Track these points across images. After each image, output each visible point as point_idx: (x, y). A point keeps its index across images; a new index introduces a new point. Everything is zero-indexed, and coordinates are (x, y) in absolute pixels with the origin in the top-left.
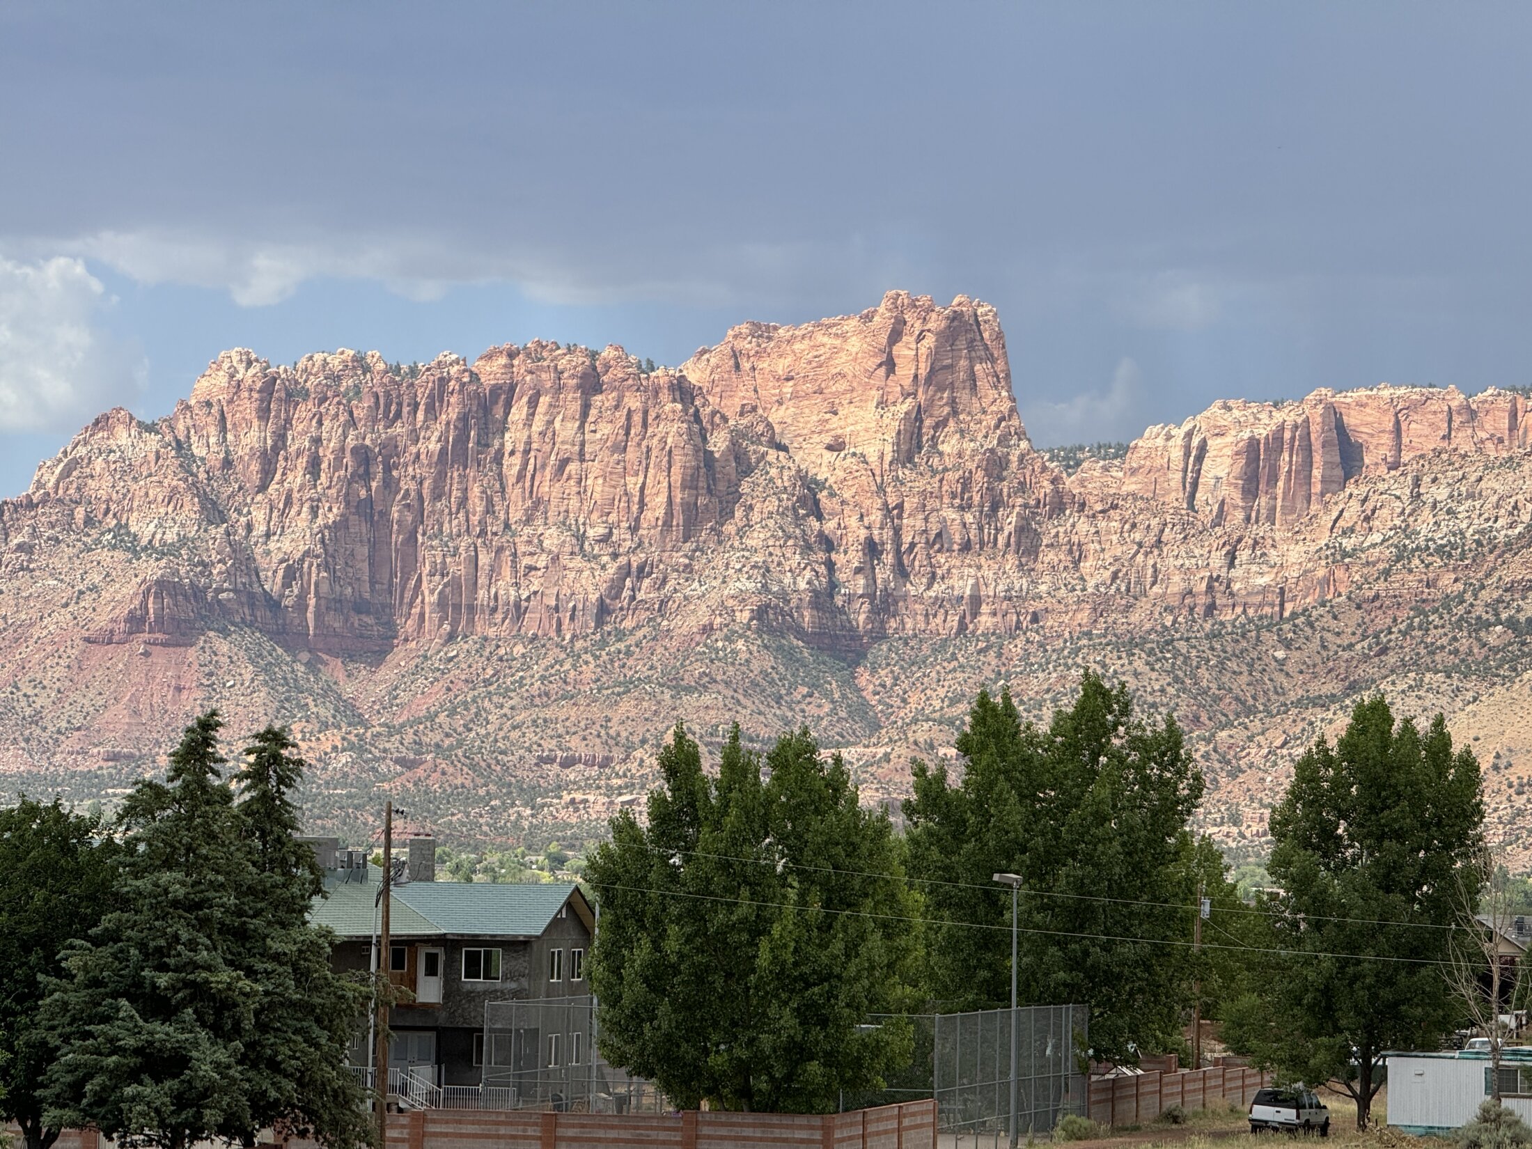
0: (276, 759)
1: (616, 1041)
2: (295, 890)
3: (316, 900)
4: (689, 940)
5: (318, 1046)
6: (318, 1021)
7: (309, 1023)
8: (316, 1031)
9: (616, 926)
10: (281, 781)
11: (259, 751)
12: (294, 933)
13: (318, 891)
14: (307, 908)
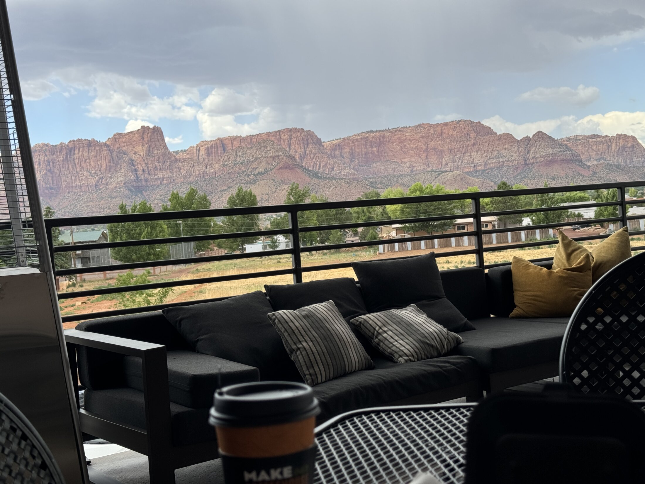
0: (49, 212)
2: (56, 234)
3: (60, 236)
4: (127, 237)
5: (63, 261)
8: (63, 258)
10: (51, 215)
11: (46, 211)
12: (57, 242)
14: (58, 237)
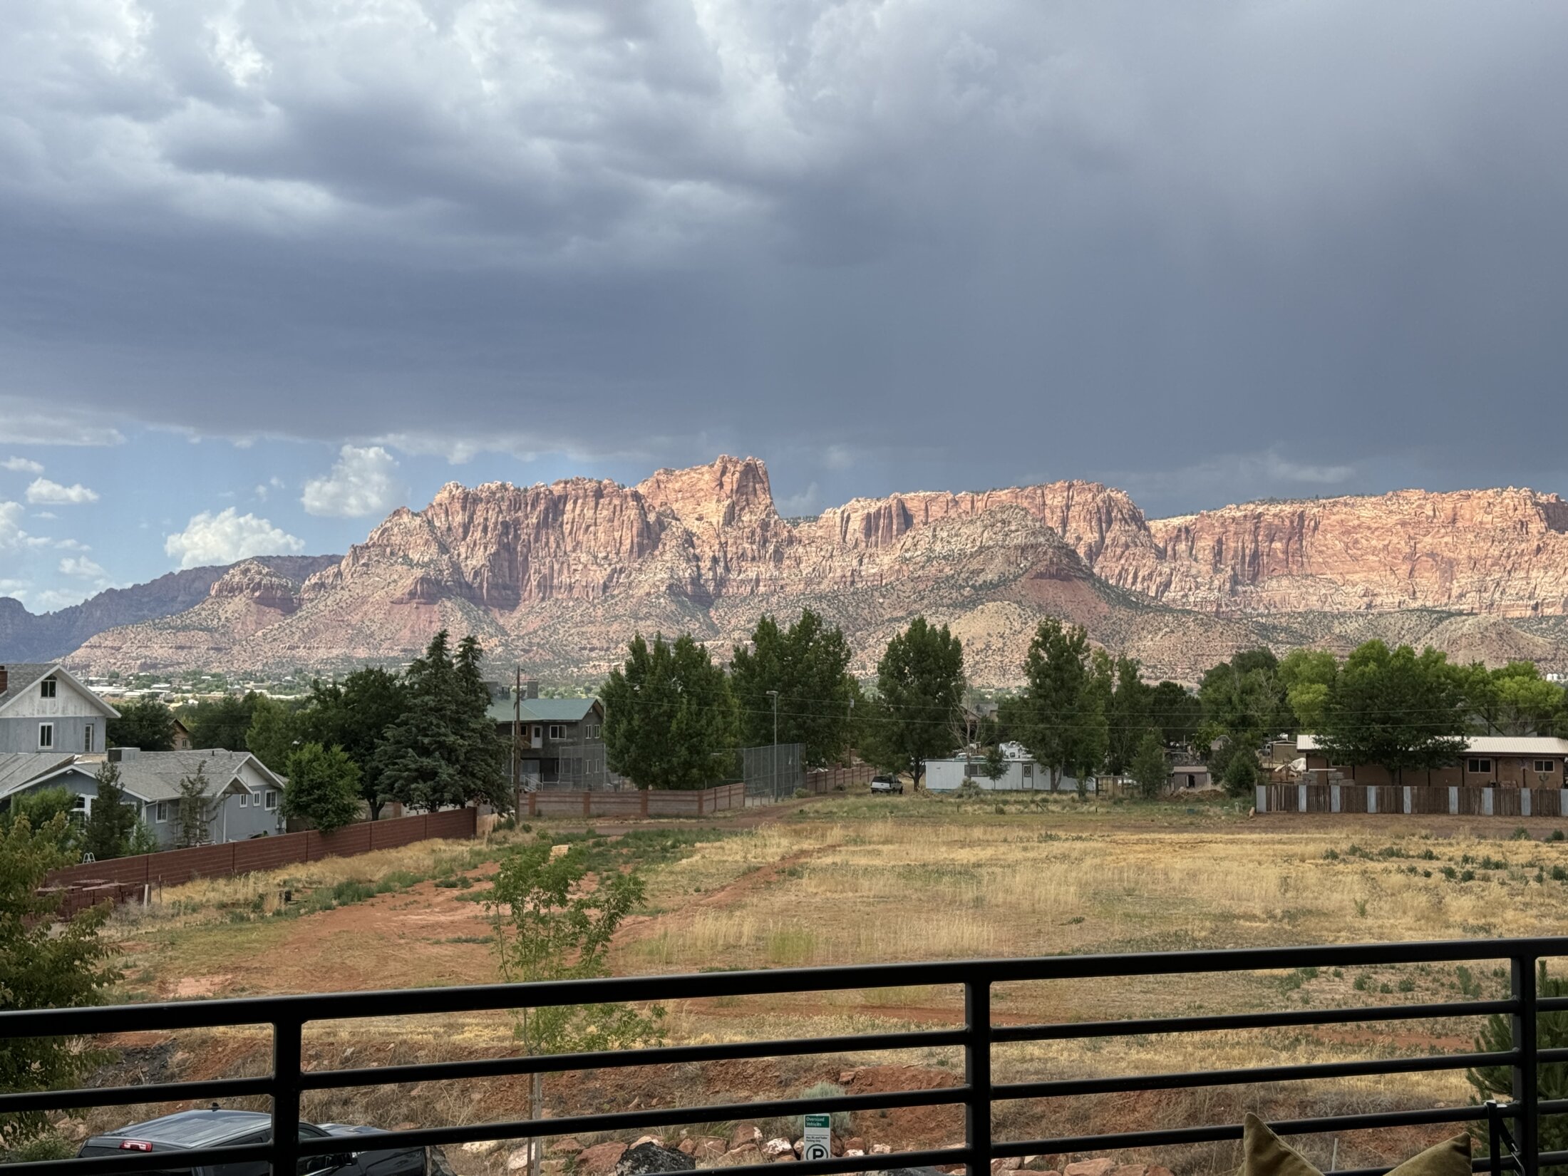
0: (471, 649)
1: (614, 762)
2: (480, 703)
3: (489, 707)
4: (643, 720)
5: (491, 766)
6: (491, 756)
7: (487, 757)
8: (490, 760)
9: (613, 715)
10: (474, 658)
11: (464, 646)
12: (480, 720)
13: (490, 703)
14: (486, 710)
